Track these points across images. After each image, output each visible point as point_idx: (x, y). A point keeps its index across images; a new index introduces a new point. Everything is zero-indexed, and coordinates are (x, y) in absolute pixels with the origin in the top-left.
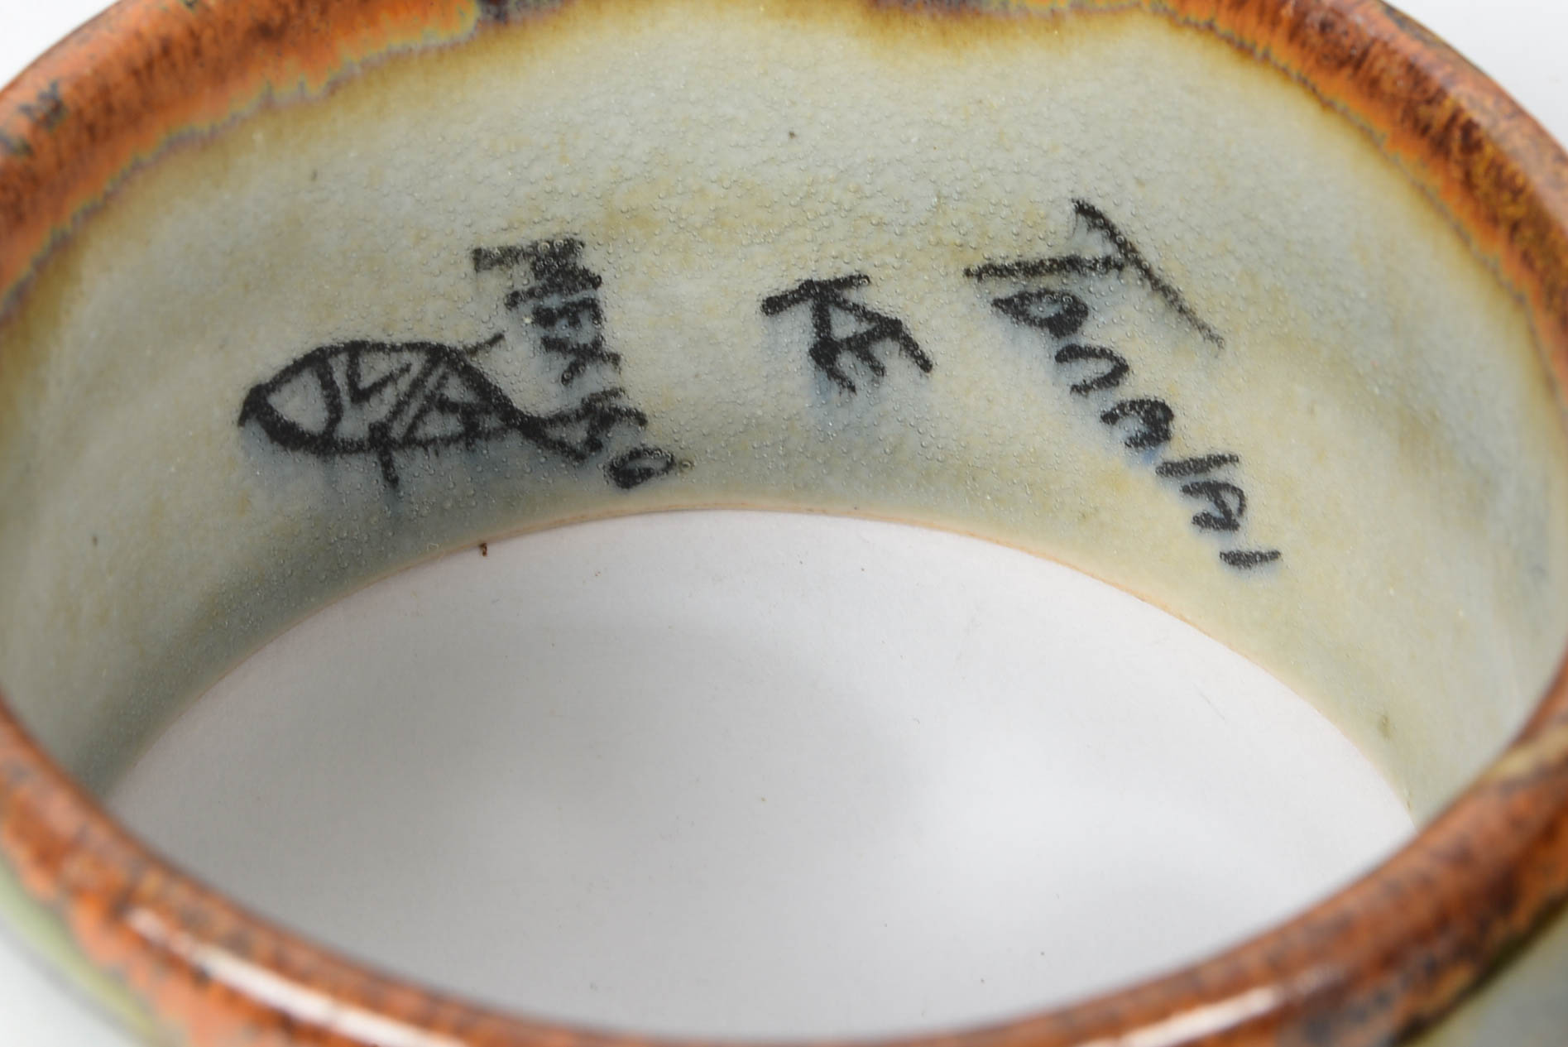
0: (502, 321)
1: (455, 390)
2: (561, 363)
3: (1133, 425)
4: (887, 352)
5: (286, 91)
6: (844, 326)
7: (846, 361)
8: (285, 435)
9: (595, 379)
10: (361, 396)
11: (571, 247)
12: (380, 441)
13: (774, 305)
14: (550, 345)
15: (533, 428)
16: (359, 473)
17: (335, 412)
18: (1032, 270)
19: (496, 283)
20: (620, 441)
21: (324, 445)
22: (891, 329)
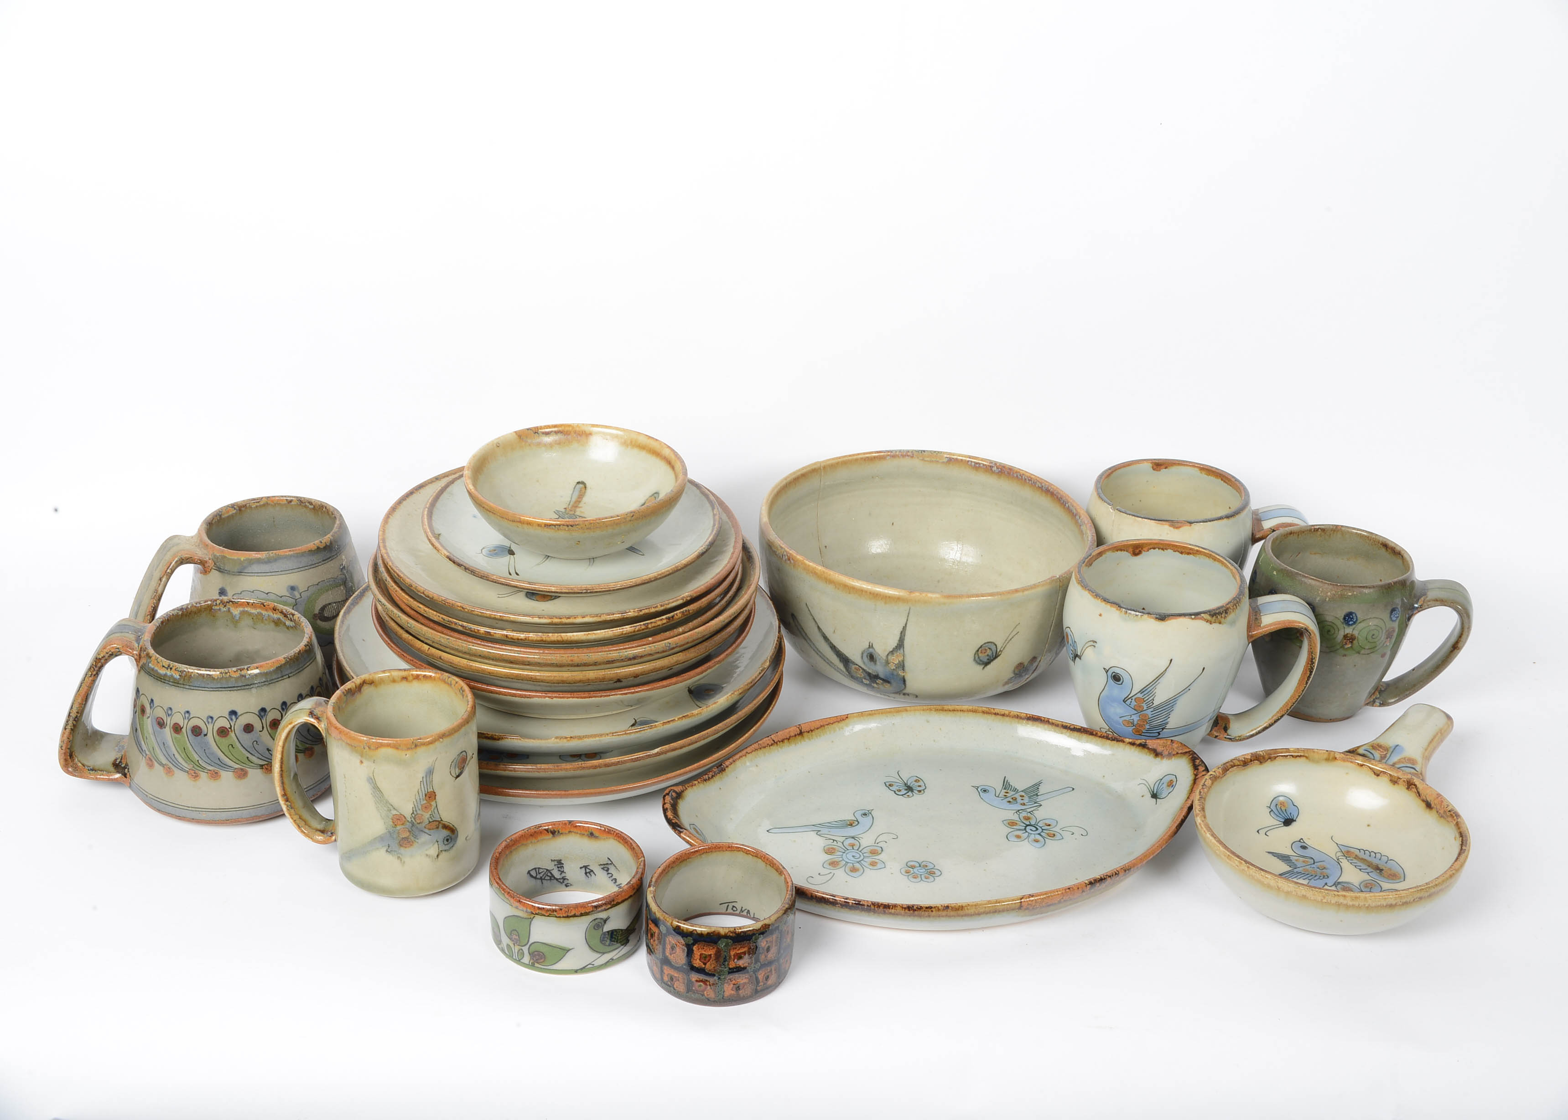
0: (554, 867)
1: (549, 874)
2: (560, 872)
3: (614, 881)
4: (592, 873)
5: (533, 841)
6: (588, 871)
7: (588, 874)
8: (532, 876)
9: (563, 875)
10: (539, 873)
11: (561, 860)
12: (541, 878)
13: (581, 868)
14: (559, 870)
15: (557, 879)
16: (539, 882)
17: (537, 875)
18: (604, 865)
19: (553, 863)
20: (566, 882)
21: (535, 878)
22: (592, 871)
